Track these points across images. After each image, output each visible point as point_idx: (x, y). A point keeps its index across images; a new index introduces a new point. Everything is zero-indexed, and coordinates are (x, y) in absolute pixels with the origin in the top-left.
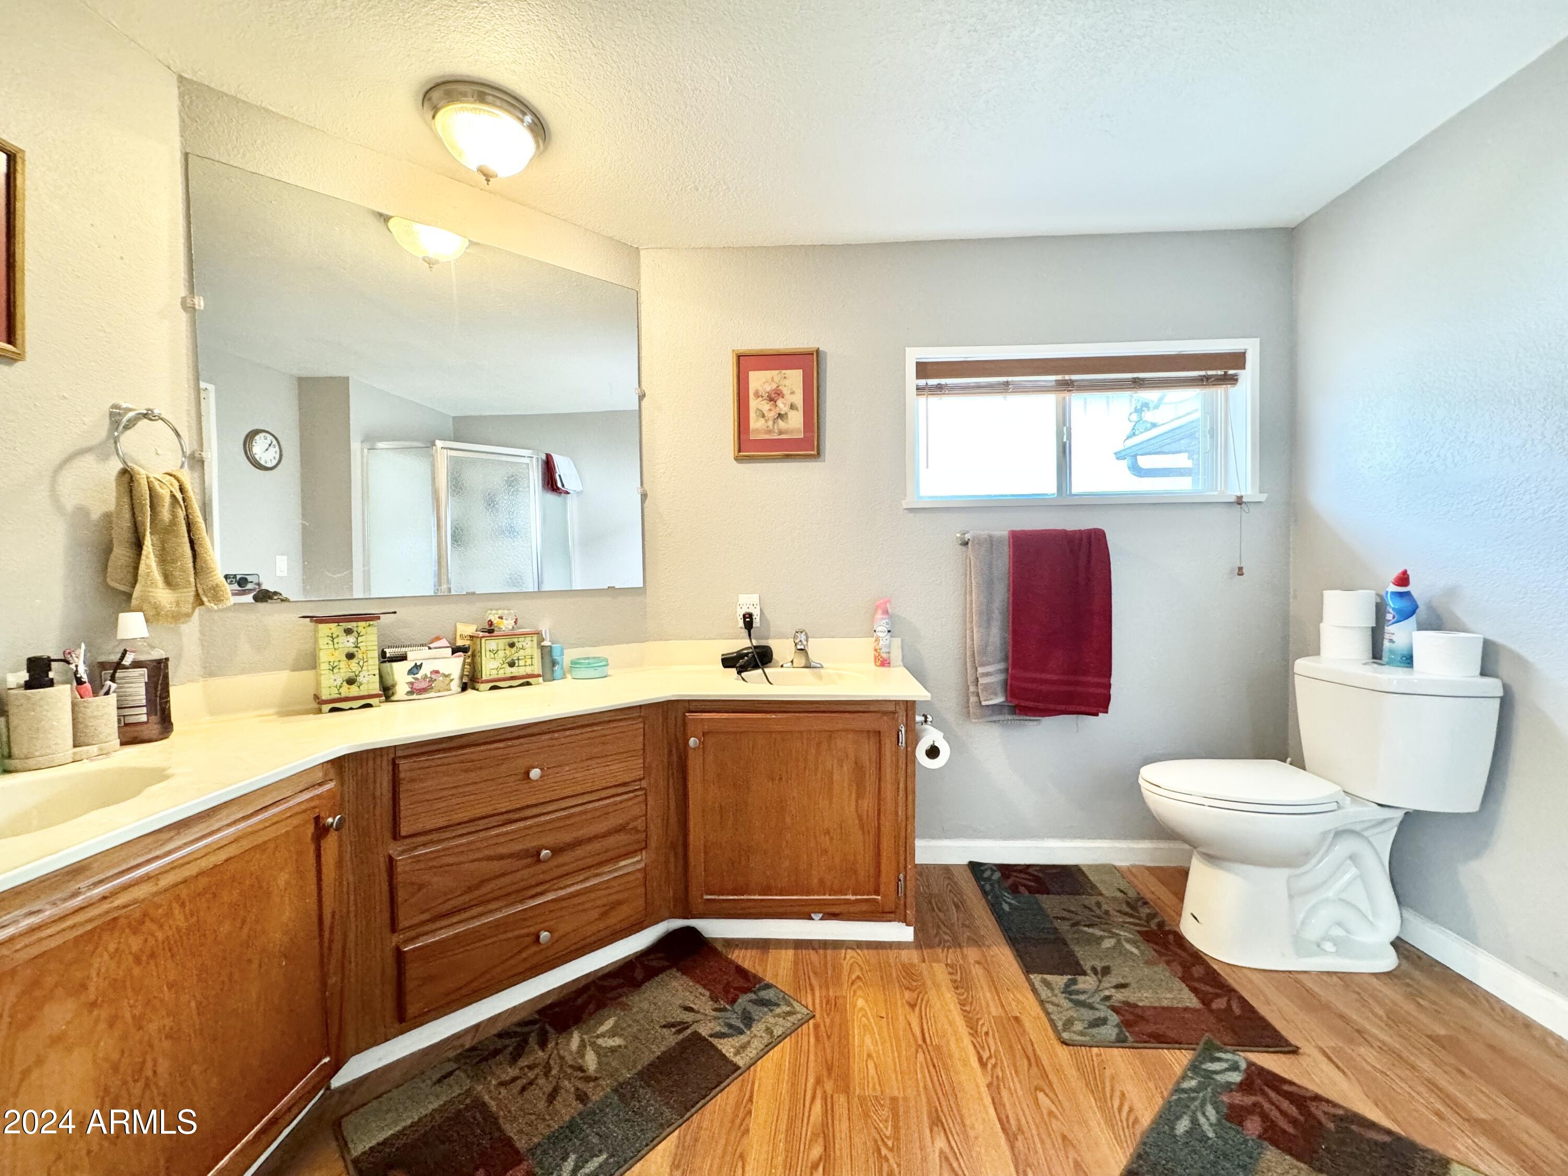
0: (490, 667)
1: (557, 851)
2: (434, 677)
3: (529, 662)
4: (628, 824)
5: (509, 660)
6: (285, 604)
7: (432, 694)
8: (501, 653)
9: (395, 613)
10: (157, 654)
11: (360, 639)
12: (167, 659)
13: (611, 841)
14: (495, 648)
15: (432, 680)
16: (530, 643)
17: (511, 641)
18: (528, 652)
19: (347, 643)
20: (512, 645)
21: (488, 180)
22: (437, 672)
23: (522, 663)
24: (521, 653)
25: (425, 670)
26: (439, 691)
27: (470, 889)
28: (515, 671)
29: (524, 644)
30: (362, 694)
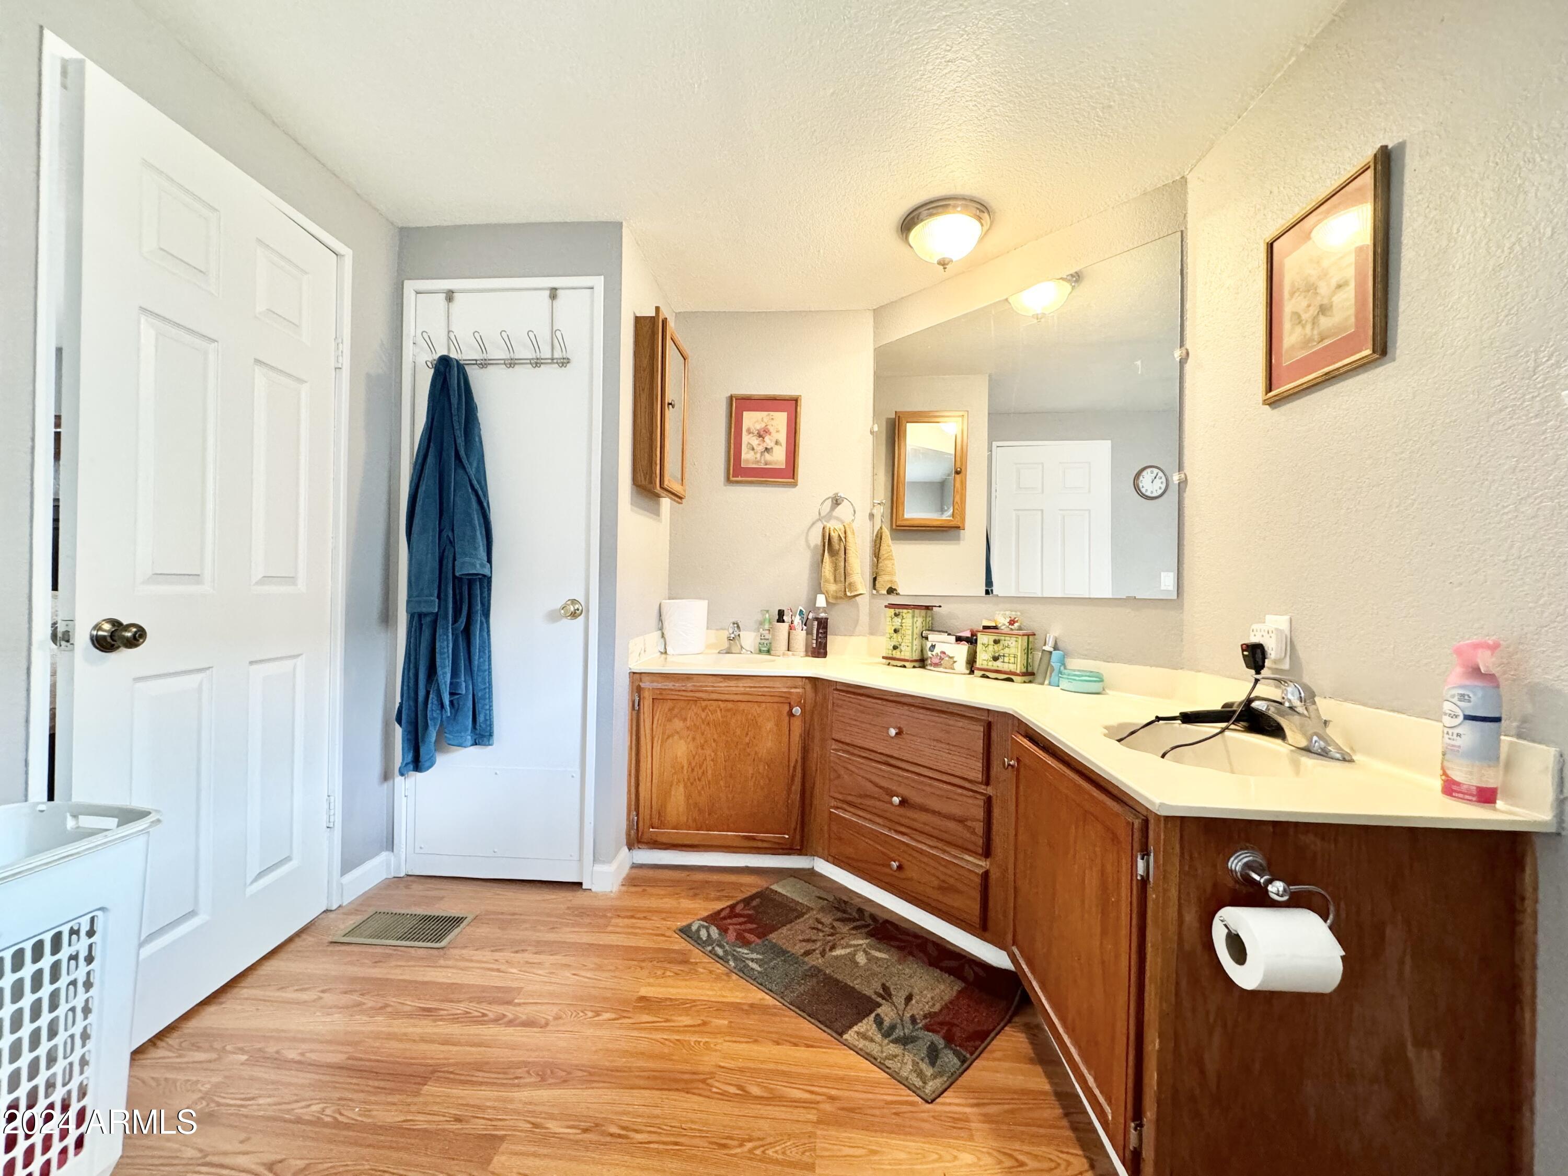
0: (983, 658)
1: (903, 802)
2: (943, 656)
3: (1012, 660)
4: (967, 820)
5: (997, 655)
6: (898, 596)
7: (941, 669)
8: (991, 648)
9: (940, 606)
10: (823, 615)
11: (903, 621)
12: (827, 619)
13: (952, 825)
14: (986, 643)
15: (941, 659)
16: (1014, 643)
17: (997, 638)
18: (1013, 651)
19: (897, 621)
20: (996, 642)
21: (945, 268)
22: (944, 653)
23: (1006, 659)
24: (1007, 650)
25: (937, 650)
26: (946, 668)
27: (860, 796)
28: (998, 665)
29: (1010, 643)
30: (903, 657)
